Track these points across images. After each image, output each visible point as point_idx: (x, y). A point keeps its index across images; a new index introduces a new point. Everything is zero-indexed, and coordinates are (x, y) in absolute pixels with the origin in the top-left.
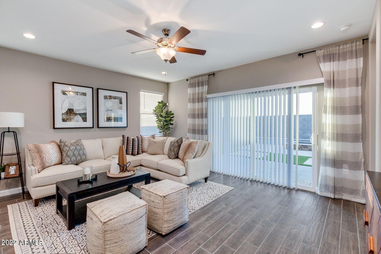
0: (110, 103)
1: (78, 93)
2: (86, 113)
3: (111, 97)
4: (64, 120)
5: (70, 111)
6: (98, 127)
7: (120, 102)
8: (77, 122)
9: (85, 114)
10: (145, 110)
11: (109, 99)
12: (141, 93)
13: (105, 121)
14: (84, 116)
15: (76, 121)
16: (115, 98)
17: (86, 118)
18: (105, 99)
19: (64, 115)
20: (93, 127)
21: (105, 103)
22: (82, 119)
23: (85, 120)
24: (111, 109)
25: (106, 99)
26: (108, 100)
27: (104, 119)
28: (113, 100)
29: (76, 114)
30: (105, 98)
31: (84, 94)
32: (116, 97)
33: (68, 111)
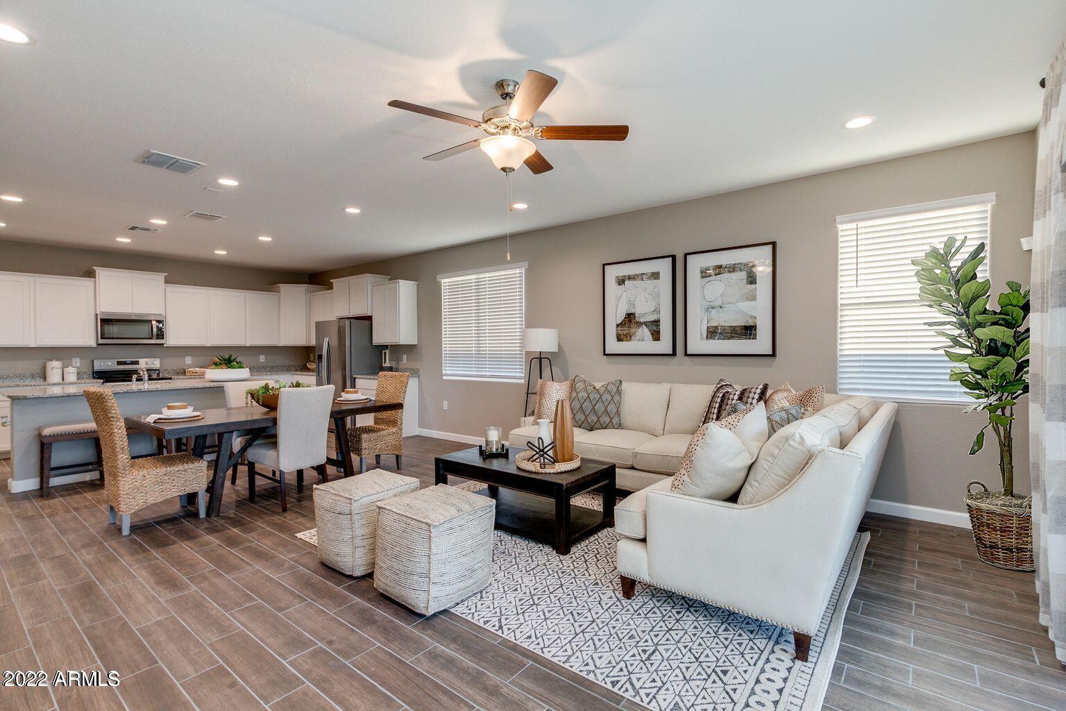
0: (717, 288)
1: (644, 276)
2: (659, 321)
3: (719, 269)
4: (619, 339)
5: (630, 317)
6: (686, 354)
7: (751, 277)
8: (642, 342)
9: (657, 323)
10: (858, 289)
11: (715, 275)
12: (840, 227)
13: (702, 339)
14: (655, 328)
15: (639, 341)
16: (733, 269)
17: (658, 332)
18: (703, 277)
19: (619, 328)
20: (674, 354)
21: (703, 288)
22: (652, 334)
23: (656, 336)
24: (719, 303)
25: (706, 277)
26: (714, 277)
27: (701, 333)
28: (726, 276)
29: (639, 324)
30: (704, 274)
31: (655, 276)
32: (735, 264)
33: (625, 318)
